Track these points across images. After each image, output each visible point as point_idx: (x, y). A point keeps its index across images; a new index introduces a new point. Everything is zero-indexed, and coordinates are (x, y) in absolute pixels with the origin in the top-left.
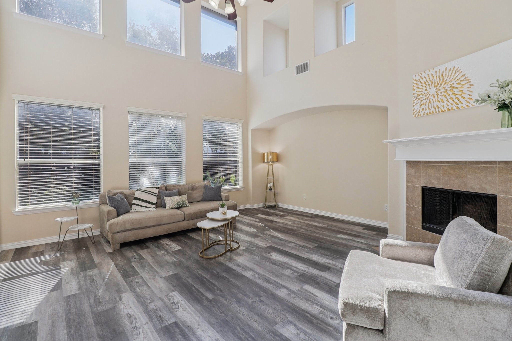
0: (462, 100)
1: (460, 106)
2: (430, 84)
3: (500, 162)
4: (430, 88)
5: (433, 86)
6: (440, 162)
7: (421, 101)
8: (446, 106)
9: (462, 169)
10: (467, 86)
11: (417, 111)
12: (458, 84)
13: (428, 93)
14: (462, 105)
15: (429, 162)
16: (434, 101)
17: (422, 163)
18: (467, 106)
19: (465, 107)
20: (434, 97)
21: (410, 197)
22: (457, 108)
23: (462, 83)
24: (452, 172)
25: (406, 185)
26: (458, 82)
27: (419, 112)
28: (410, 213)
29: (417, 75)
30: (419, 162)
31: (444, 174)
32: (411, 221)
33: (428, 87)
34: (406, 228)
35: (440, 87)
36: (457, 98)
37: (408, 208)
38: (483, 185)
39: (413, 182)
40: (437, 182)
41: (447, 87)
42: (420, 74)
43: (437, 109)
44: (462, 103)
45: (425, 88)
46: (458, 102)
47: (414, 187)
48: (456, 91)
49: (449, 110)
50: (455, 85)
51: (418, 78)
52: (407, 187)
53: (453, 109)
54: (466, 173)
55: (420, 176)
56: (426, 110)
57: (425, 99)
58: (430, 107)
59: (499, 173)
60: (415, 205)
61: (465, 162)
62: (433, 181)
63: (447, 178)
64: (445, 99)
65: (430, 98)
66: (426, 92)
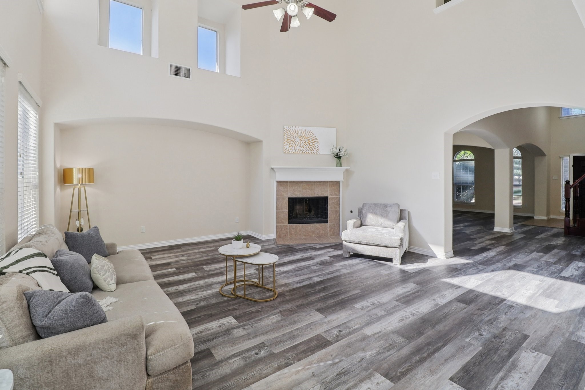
0: (314, 149)
1: (313, 152)
2: (296, 135)
3: (329, 182)
4: (296, 138)
5: (298, 136)
6: (301, 182)
7: (290, 144)
8: (305, 150)
9: (313, 185)
10: (316, 143)
11: (287, 149)
12: (312, 140)
13: (295, 140)
14: (314, 152)
15: (294, 182)
16: (299, 146)
17: (289, 182)
18: (316, 153)
19: (315, 153)
20: (298, 144)
21: (280, 205)
22: (311, 153)
23: (314, 140)
24: (307, 187)
25: (277, 198)
26: (312, 139)
27: (288, 150)
28: (280, 216)
29: (287, 127)
30: (287, 182)
31: (303, 189)
32: (280, 221)
33: (295, 137)
34: (276, 227)
35: (302, 138)
36: (311, 147)
37: (278, 213)
38: (323, 193)
39: (282, 195)
40: (299, 194)
41: (306, 140)
42: (289, 127)
43: (300, 151)
44: (314, 151)
45: (292, 137)
46: (312, 150)
47: (283, 198)
48: (311, 144)
49: (307, 153)
50: (310, 140)
51: (288, 128)
52: (277, 199)
53: (309, 153)
54: (315, 187)
55: (288, 191)
56: (293, 150)
57: (293, 143)
58: (296, 149)
59: (329, 186)
60: (284, 210)
61: (314, 182)
62: (296, 193)
63: (305, 191)
64: (304, 146)
65: (295, 143)
66: (294, 139)
